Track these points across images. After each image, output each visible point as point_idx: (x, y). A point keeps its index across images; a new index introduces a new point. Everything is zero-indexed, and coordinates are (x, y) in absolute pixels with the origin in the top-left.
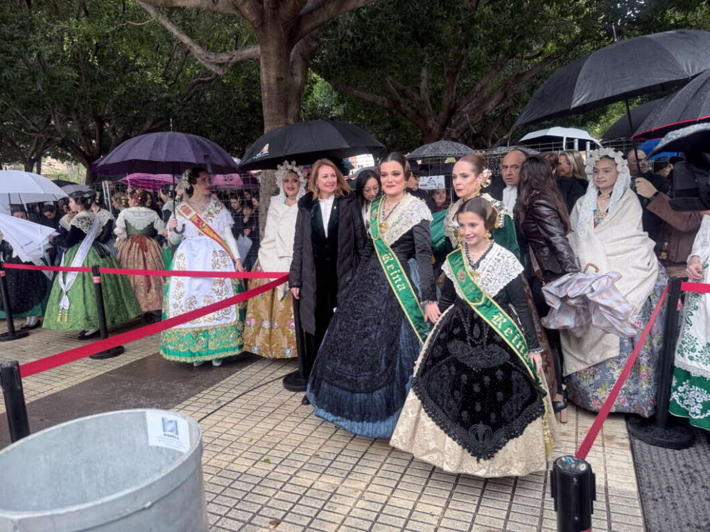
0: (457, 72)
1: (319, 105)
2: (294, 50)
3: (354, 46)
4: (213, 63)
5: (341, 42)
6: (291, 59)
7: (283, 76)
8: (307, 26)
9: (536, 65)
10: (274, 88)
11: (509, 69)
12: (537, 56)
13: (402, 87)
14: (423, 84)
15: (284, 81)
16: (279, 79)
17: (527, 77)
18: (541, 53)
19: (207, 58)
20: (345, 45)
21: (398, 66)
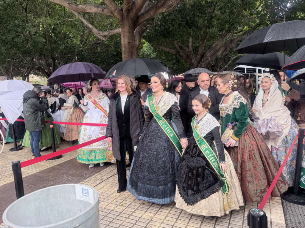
0: (205, 39)
1: (145, 53)
2: (135, 30)
3: (161, 28)
4: (102, 36)
5: (155, 27)
6: (134, 34)
7: (131, 41)
8: (141, 20)
9: (239, 36)
10: (127, 46)
11: (227, 38)
12: (240, 32)
13: (181, 45)
14: (190, 44)
15: (131, 43)
16: (129, 43)
17: (235, 41)
18: (242, 31)
19: (99, 34)
20: (157, 28)
21: (180, 36)
